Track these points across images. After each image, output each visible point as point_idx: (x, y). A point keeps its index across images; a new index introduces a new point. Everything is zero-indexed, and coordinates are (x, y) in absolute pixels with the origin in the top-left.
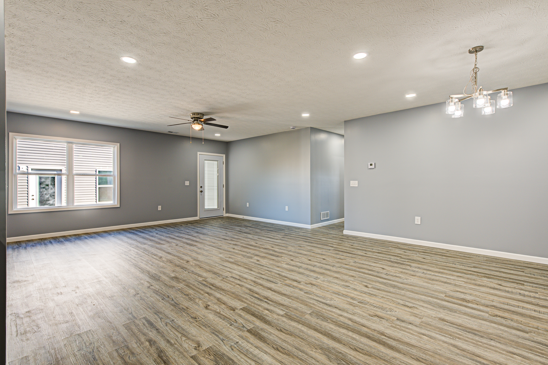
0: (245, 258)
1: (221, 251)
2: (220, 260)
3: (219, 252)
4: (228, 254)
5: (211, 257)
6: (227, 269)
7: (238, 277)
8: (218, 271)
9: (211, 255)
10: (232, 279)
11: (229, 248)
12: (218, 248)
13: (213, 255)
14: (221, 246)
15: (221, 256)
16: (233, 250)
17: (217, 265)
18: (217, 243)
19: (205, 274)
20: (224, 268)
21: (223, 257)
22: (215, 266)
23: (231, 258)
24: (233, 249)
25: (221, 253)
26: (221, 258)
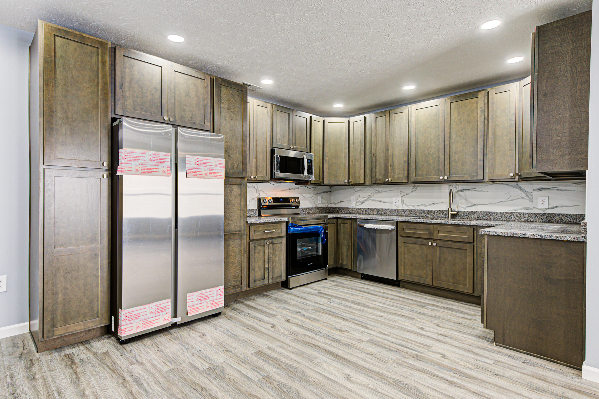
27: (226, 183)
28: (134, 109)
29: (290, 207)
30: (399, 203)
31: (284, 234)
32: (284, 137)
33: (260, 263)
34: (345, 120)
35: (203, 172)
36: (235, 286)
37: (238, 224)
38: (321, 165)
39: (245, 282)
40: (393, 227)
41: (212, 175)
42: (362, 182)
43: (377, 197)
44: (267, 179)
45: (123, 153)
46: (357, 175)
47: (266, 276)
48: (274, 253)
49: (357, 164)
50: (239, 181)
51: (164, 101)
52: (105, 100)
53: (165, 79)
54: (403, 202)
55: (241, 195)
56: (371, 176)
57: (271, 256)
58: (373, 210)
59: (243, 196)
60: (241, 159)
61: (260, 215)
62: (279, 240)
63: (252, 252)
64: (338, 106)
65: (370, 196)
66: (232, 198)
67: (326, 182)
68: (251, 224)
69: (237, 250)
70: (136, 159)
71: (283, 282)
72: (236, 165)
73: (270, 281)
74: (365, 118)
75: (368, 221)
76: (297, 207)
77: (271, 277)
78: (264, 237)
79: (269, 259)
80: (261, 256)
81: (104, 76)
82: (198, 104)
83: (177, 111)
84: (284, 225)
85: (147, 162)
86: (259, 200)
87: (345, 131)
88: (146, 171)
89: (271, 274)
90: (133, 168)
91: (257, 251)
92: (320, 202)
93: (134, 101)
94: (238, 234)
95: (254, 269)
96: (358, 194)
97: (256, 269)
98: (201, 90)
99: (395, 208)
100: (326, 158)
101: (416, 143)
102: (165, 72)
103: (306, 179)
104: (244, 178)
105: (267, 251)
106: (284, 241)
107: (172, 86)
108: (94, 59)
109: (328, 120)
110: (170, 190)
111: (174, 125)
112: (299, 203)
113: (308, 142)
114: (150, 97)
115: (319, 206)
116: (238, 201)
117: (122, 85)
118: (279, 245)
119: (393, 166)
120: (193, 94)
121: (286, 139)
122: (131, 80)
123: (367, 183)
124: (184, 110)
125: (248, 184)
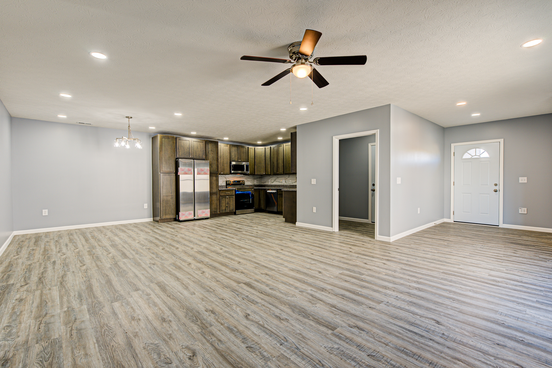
0: (232, 251)
1: (255, 260)
2: (254, 250)
3: (257, 258)
4: (247, 256)
5: (264, 254)
6: (249, 244)
7: (242, 240)
8: (254, 243)
9: (263, 255)
10: (246, 239)
11: (245, 265)
12: (258, 264)
13: (262, 256)
14: (255, 268)
15: (254, 255)
16: (241, 260)
17: (256, 247)
18: (262, 274)
19: (263, 242)
20: (250, 245)
21: (251, 253)
22: (257, 246)
23: (244, 252)
24: (240, 262)
25: (254, 257)
26: (254, 252)
27: (210, 176)
28: (182, 155)
29: (241, 184)
30: (284, 182)
31: (234, 194)
32: (235, 157)
33: (224, 204)
34: (263, 147)
35: (202, 173)
36: (215, 212)
37: (216, 190)
38: (254, 167)
39: (218, 210)
40: (276, 191)
41: (205, 174)
42: (270, 174)
43: (278, 180)
44: (228, 174)
45: (180, 169)
46: (268, 171)
47: (227, 209)
48: (230, 201)
49: (268, 166)
50: (215, 175)
51: (190, 151)
52: (174, 153)
53: (190, 144)
54: (285, 182)
55: (216, 180)
56: (273, 171)
57: (228, 202)
58: (276, 185)
59: (217, 180)
60: (216, 167)
61: (227, 188)
62: (232, 196)
63: (221, 200)
64: (259, 143)
65: (275, 180)
66: (213, 181)
67: (256, 174)
68: (220, 190)
69: (215, 199)
70: (183, 170)
71: (234, 212)
72: (214, 169)
73: (228, 211)
74: (271, 147)
75: (269, 190)
76: (244, 184)
77: (228, 210)
78: (226, 195)
79: (228, 203)
80: (225, 202)
81: (174, 147)
82: (201, 150)
83: (194, 154)
84: (234, 191)
85: (186, 171)
86: (226, 181)
87: (264, 152)
88: (186, 173)
89: (229, 208)
90: (182, 173)
91: (223, 200)
92: (256, 182)
93: (182, 152)
94: (216, 193)
95: (222, 206)
96: (271, 179)
97: (223, 206)
98: (202, 146)
99: (283, 184)
100: (256, 164)
101: (286, 159)
102: (190, 142)
103: (246, 173)
104: (217, 174)
105: (227, 200)
106: (234, 197)
107: (192, 146)
108: (171, 143)
109: (256, 148)
110: (192, 179)
111: (193, 159)
112: (244, 182)
113: (247, 158)
114: (186, 150)
115: (256, 184)
116: (215, 182)
117: (178, 148)
118: (232, 198)
119: (279, 167)
120: (199, 147)
121: (237, 157)
122: (181, 146)
123: (272, 174)
124: (196, 153)
125: (219, 176)
